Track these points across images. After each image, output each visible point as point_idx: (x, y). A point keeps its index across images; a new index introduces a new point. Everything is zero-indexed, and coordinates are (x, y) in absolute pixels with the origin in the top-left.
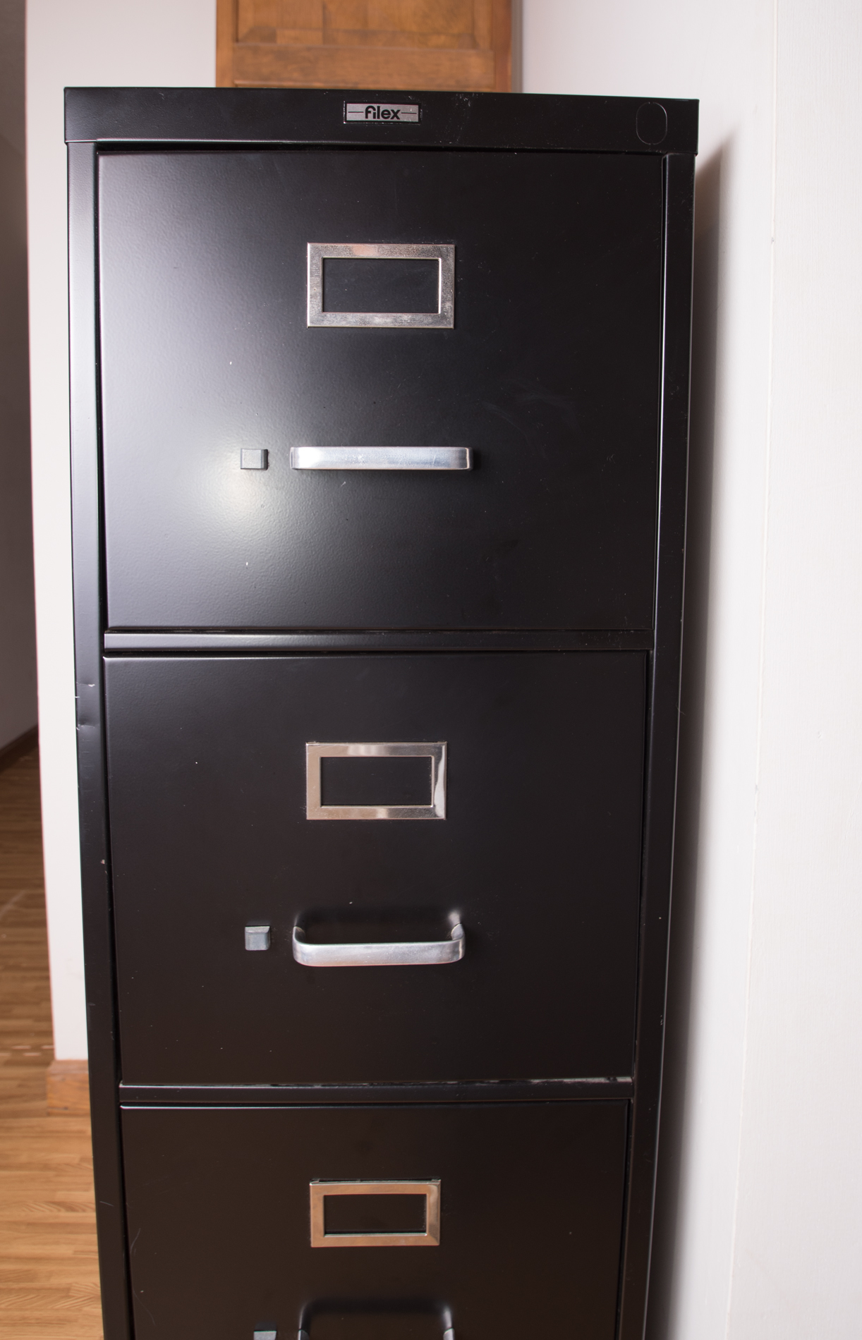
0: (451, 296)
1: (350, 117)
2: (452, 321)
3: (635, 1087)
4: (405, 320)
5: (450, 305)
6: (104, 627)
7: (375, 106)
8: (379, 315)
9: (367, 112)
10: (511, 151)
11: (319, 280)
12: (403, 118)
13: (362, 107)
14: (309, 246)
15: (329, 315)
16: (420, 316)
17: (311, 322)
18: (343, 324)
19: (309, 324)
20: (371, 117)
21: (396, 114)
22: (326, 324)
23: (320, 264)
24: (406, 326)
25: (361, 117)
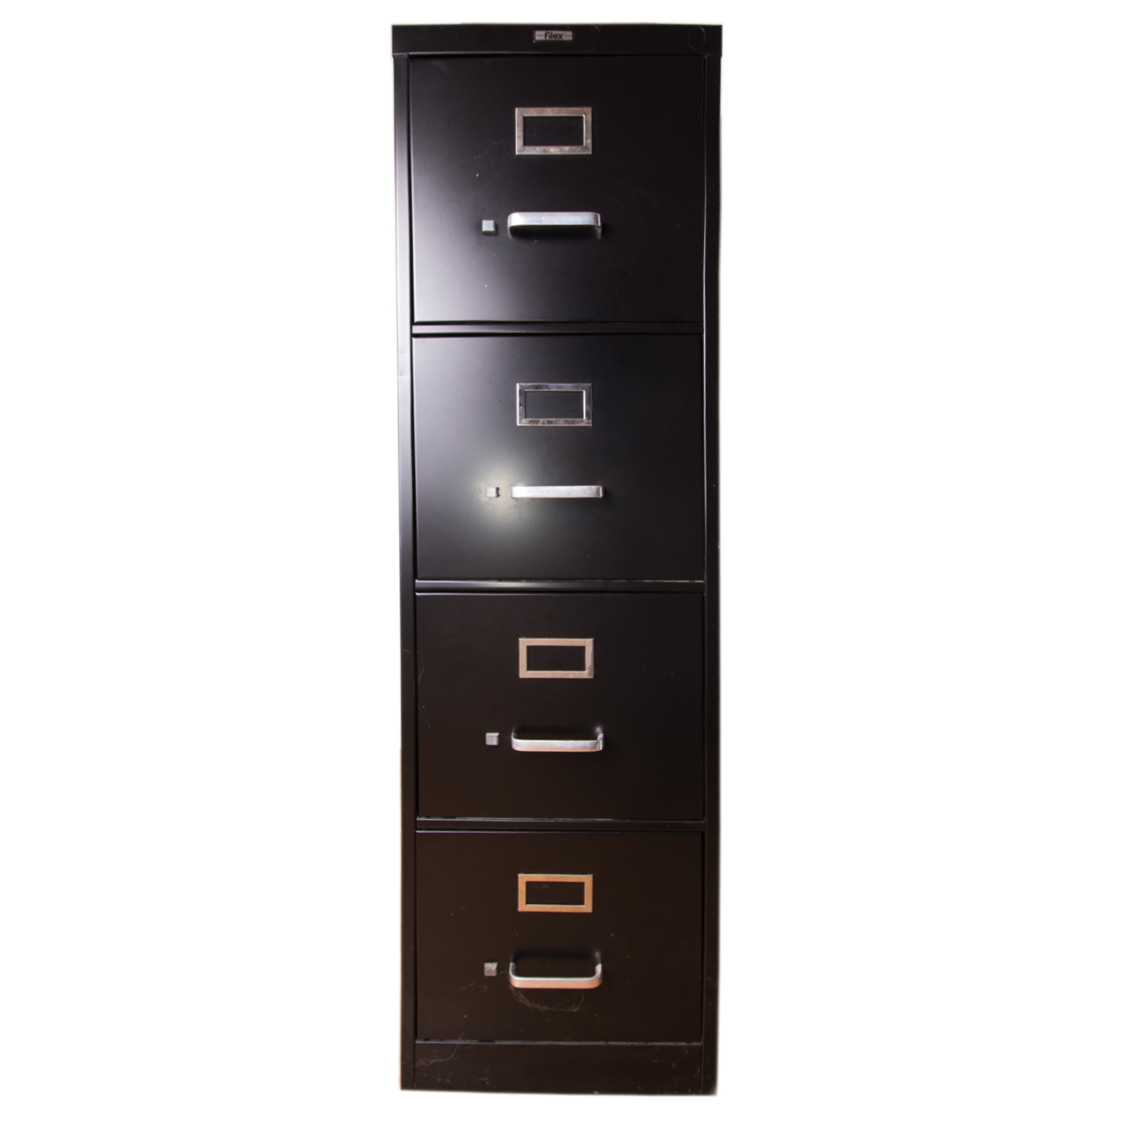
0: (590, 136)
1: (537, 38)
2: (591, 149)
3: (706, 585)
4: (566, 150)
5: (589, 141)
6: (413, 323)
7: (550, 32)
8: (553, 147)
9: (546, 35)
10: (621, 55)
11: (521, 128)
12: (565, 38)
13: (543, 33)
14: (516, 110)
15: (527, 148)
16: (574, 148)
17: (518, 151)
18: (534, 153)
19: (517, 153)
20: (548, 38)
21: (561, 36)
22: (525, 153)
23: (522, 120)
24: (567, 153)
25: (542, 38)
